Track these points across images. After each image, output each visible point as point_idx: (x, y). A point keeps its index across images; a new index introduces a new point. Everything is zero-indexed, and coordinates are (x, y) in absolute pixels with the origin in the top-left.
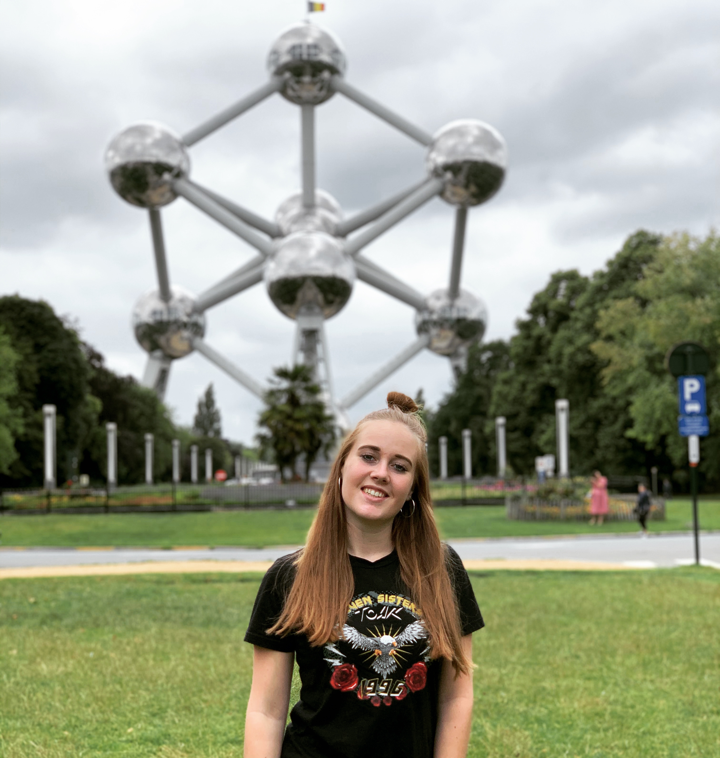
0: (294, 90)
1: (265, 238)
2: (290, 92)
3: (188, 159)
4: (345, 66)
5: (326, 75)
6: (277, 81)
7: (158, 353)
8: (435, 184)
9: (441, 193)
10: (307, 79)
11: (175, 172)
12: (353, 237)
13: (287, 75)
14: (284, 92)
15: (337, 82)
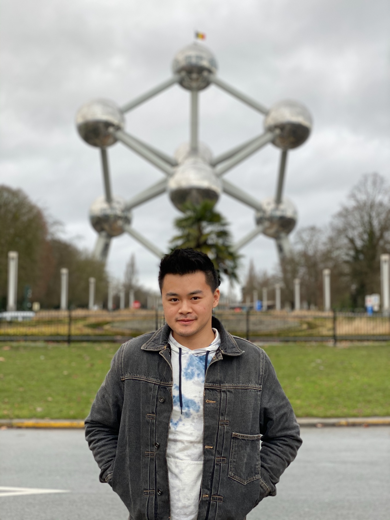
0: (187, 82)
5: (205, 74)
6: (177, 77)
7: (104, 234)
8: (269, 136)
9: (273, 142)
10: (194, 76)
11: (116, 127)
12: (220, 167)
14: (182, 83)
15: (212, 77)
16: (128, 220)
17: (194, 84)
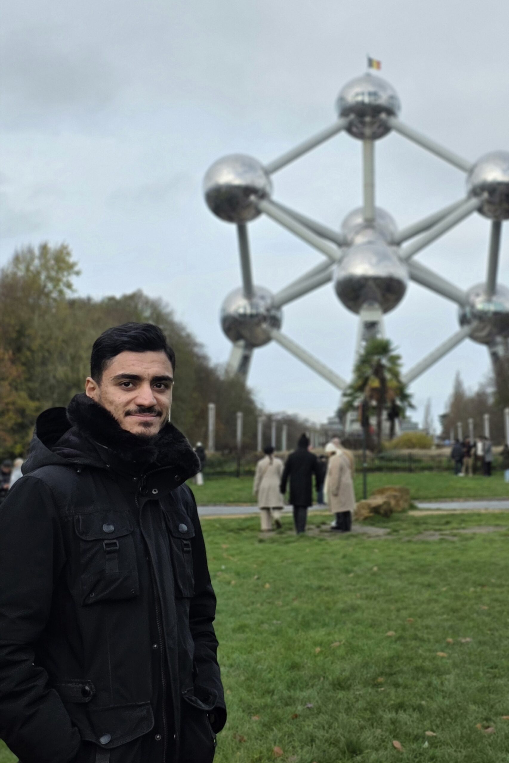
0: (357, 127)
1: (332, 246)
2: (354, 129)
3: (270, 183)
4: (399, 108)
5: (383, 116)
6: (343, 122)
7: (242, 343)
8: (474, 202)
9: (480, 210)
10: (368, 119)
11: (260, 193)
12: (406, 245)
13: (352, 116)
14: (349, 129)
15: (393, 121)
16: (276, 322)
17: (368, 131)
